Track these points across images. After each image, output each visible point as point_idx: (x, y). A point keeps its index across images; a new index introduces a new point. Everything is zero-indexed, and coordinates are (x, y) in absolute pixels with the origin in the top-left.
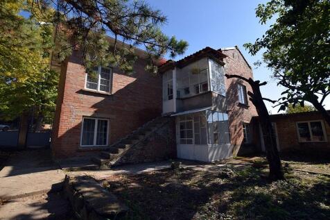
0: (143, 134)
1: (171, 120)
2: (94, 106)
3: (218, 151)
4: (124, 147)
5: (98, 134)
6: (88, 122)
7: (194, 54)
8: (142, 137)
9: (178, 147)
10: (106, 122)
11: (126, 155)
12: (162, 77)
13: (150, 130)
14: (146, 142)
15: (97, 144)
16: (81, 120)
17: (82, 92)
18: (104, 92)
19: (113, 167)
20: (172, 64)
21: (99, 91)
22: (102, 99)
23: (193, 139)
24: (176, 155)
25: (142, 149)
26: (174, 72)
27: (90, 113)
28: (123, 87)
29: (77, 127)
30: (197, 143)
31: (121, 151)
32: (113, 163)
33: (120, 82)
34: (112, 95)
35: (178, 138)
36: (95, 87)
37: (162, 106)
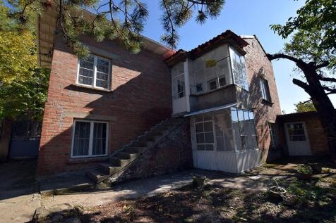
0: (152, 140)
1: (184, 121)
2: (89, 106)
3: (247, 157)
4: (128, 158)
5: (94, 140)
6: (81, 125)
7: (210, 41)
8: (150, 144)
10: (105, 125)
11: (132, 167)
12: (170, 71)
13: (160, 134)
14: (156, 149)
15: (93, 154)
16: (71, 124)
17: (73, 87)
18: (101, 88)
19: (114, 186)
20: (182, 54)
21: (95, 86)
22: (96, 97)
23: (215, 144)
24: (192, 164)
25: (151, 159)
26: (186, 64)
27: (83, 114)
28: (125, 82)
29: (67, 133)
30: (220, 148)
31: (125, 163)
32: (113, 179)
33: (122, 76)
34: (111, 92)
35: (194, 144)
36: (91, 82)
37: (172, 105)
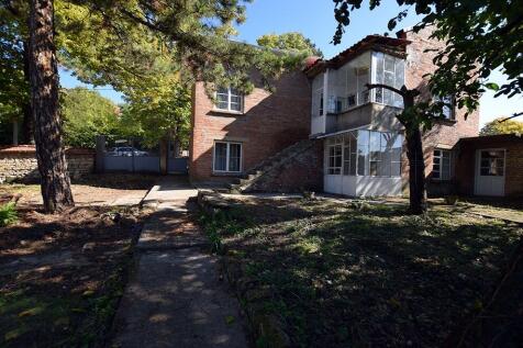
0: (279, 161)
1: (319, 144)
2: (224, 129)
3: (374, 184)
4: (255, 174)
5: (230, 159)
6: (220, 146)
7: (352, 48)
8: (276, 164)
9: (325, 178)
10: (239, 146)
11: (258, 182)
12: (311, 83)
13: (287, 156)
14: (281, 169)
15: (230, 169)
16: (211, 144)
17: (212, 113)
18: (235, 112)
19: (243, 193)
20: (321, 65)
21: (230, 110)
22: (234, 119)
23: (342, 168)
24: (323, 188)
25: (276, 177)
26: (326, 75)
27: (221, 136)
28: (256, 104)
29: (209, 152)
30: (346, 173)
31: (252, 177)
32: (243, 188)
33: (256, 97)
34: (244, 115)
35: (327, 167)
36: (225, 106)
37: (310, 124)
